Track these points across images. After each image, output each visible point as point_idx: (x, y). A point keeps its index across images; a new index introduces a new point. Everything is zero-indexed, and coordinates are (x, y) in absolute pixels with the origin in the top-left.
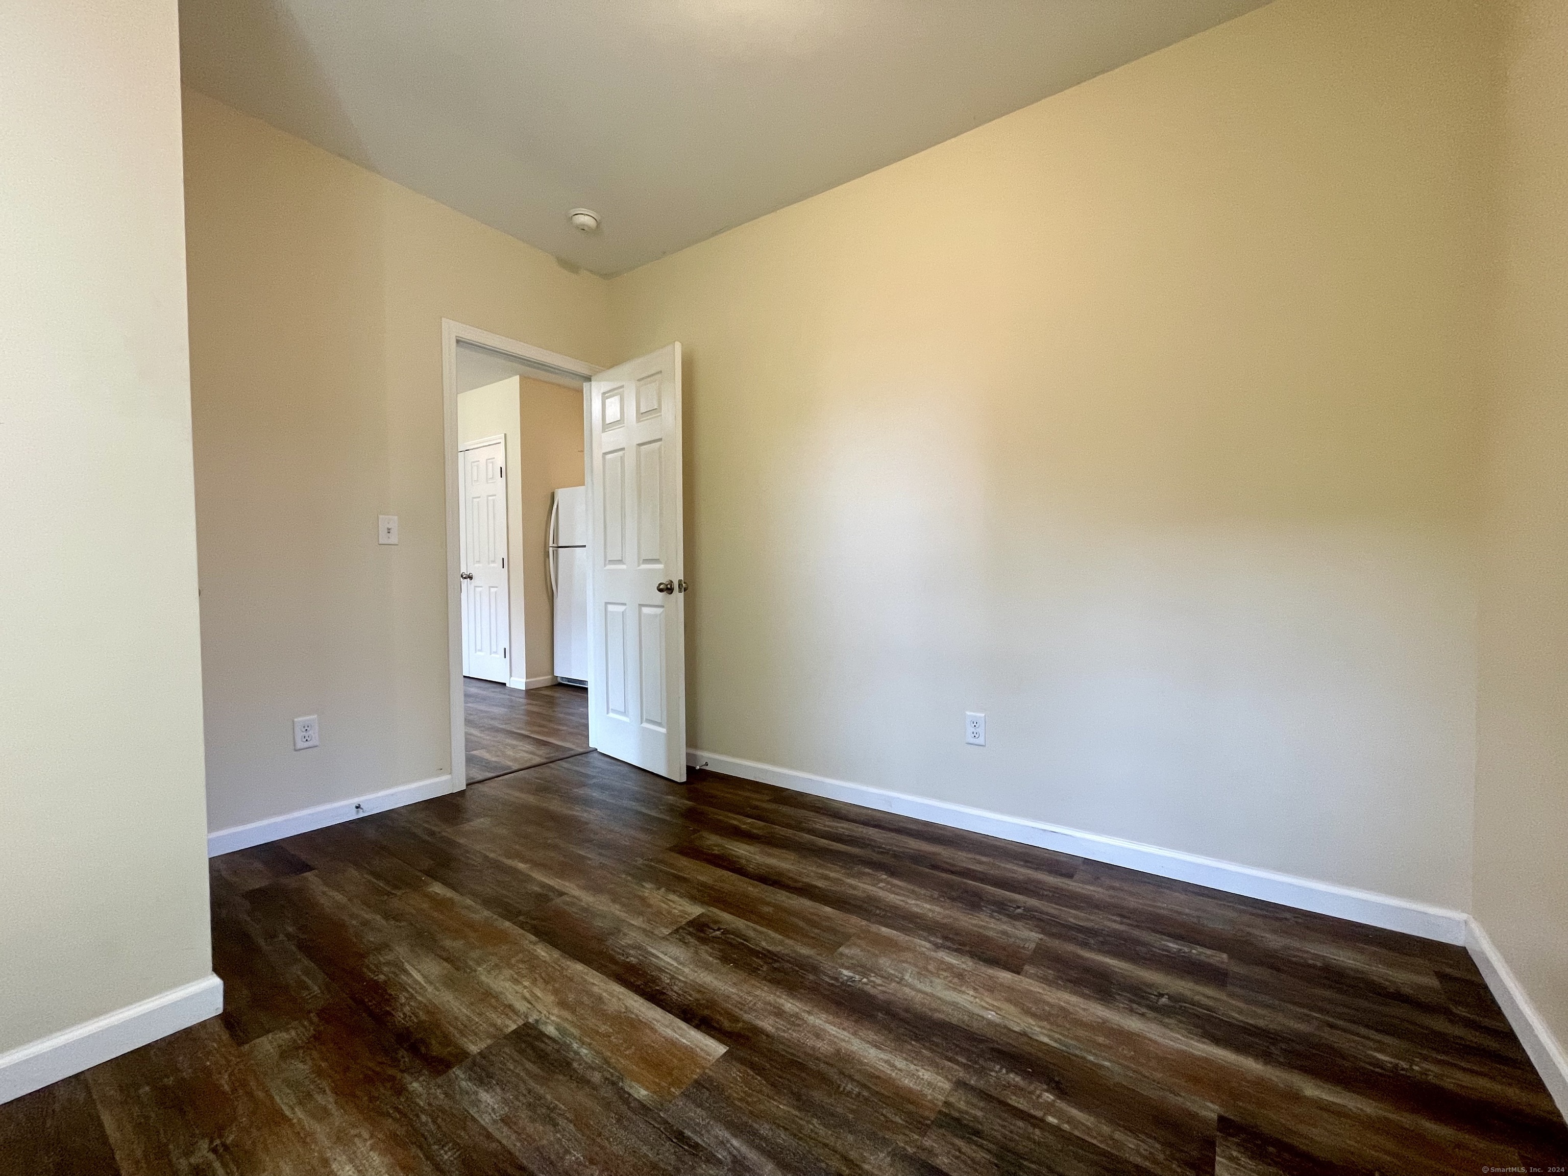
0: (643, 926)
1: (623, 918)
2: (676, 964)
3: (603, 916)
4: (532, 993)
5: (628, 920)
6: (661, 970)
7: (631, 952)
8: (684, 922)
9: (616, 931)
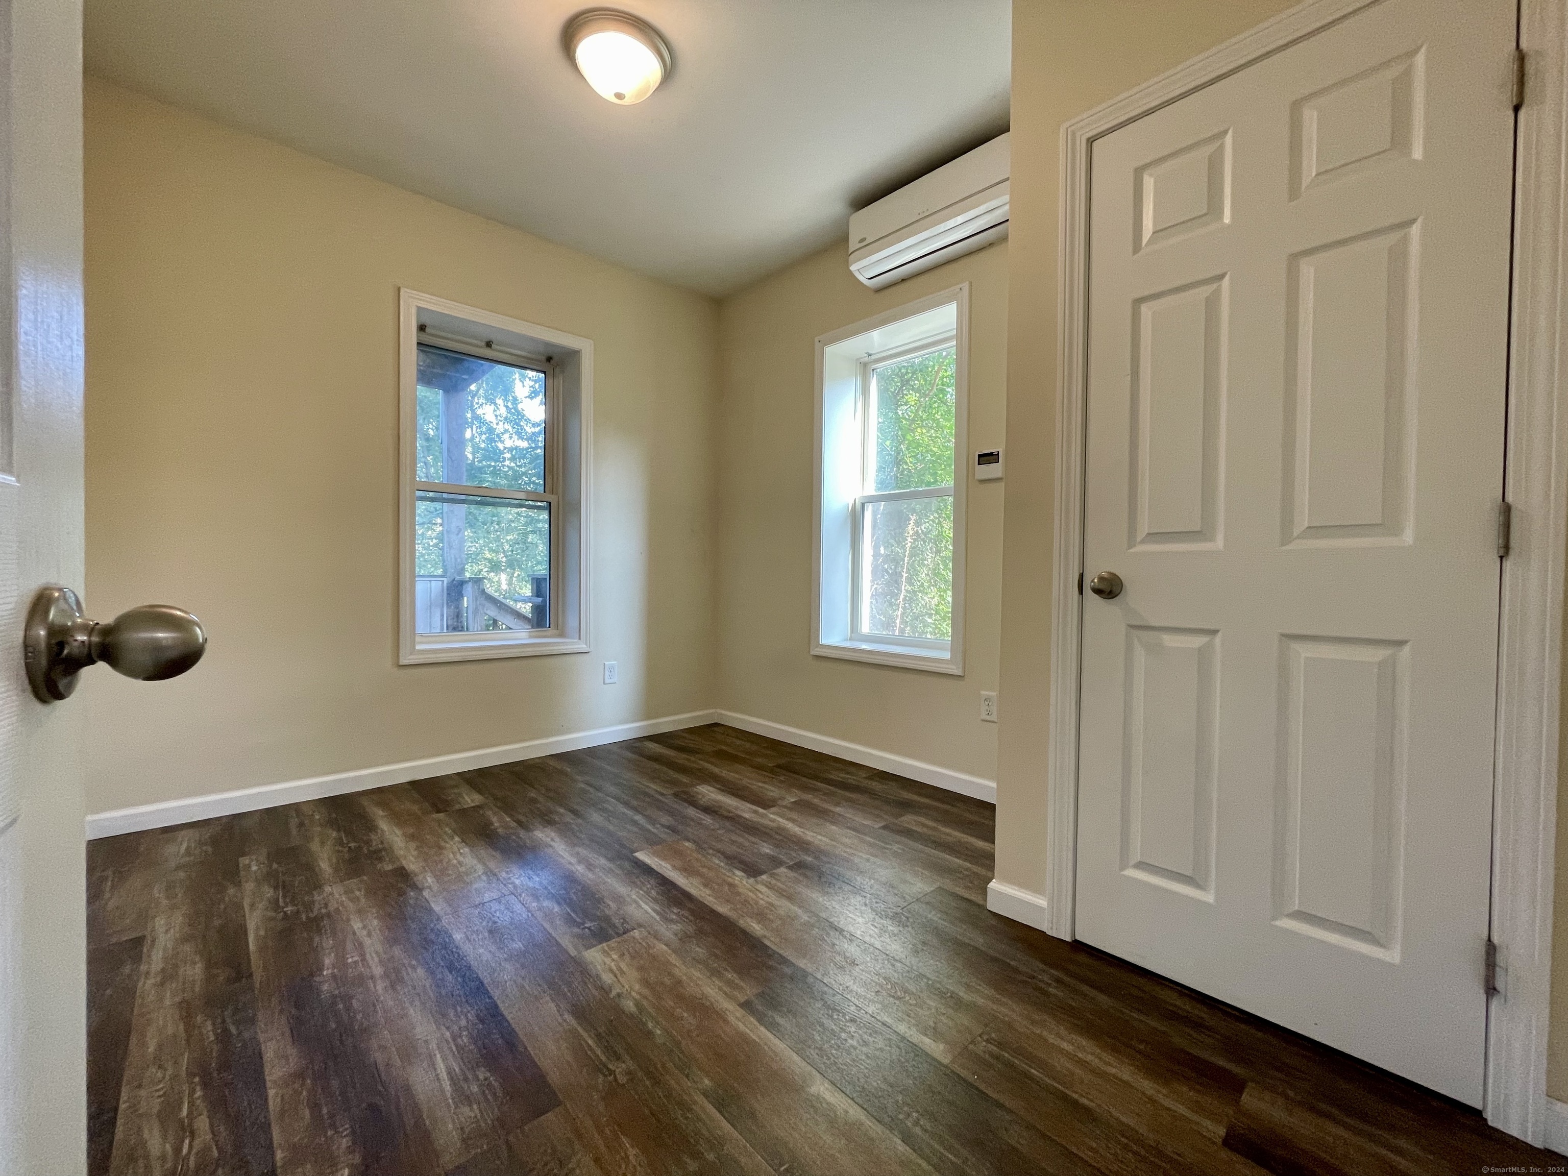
0: (655, 942)
1: (673, 955)
2: (641, 902)
3: (697, 961)
4: (756, 895)
5: (670, 952)
6: (655, 900)
7: (674, 917)
8: (612, 943)
9: (684, 938)
